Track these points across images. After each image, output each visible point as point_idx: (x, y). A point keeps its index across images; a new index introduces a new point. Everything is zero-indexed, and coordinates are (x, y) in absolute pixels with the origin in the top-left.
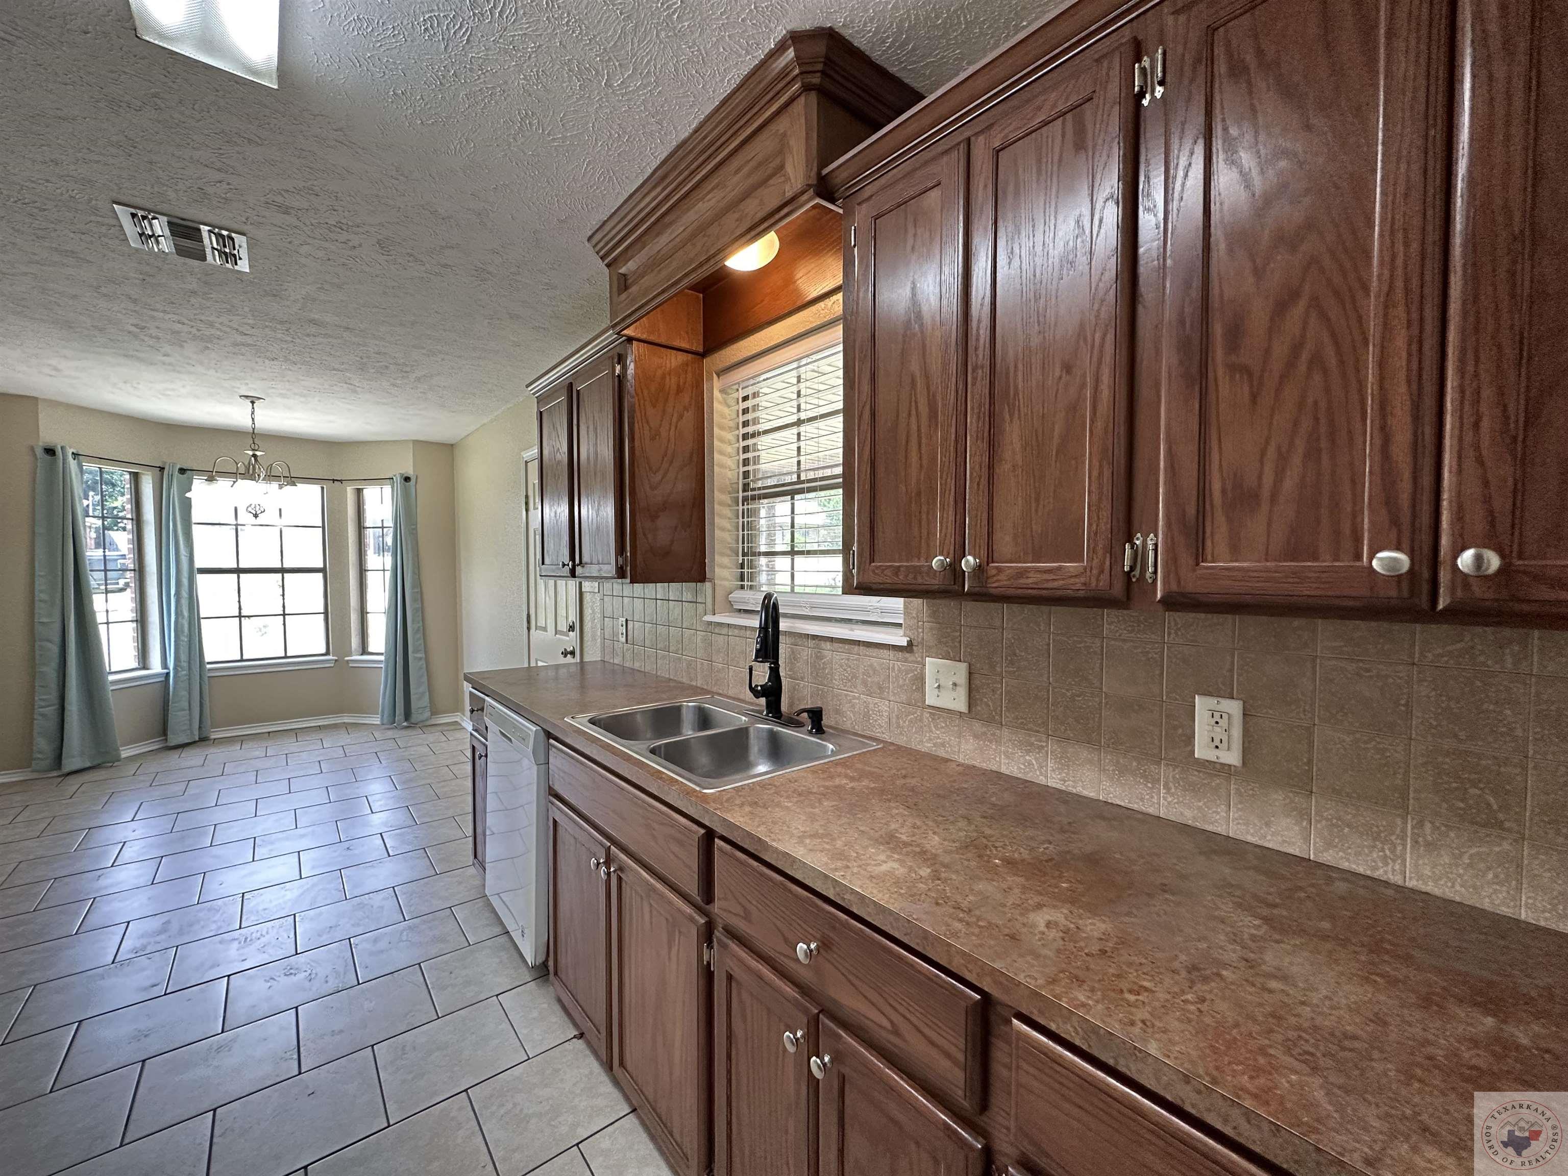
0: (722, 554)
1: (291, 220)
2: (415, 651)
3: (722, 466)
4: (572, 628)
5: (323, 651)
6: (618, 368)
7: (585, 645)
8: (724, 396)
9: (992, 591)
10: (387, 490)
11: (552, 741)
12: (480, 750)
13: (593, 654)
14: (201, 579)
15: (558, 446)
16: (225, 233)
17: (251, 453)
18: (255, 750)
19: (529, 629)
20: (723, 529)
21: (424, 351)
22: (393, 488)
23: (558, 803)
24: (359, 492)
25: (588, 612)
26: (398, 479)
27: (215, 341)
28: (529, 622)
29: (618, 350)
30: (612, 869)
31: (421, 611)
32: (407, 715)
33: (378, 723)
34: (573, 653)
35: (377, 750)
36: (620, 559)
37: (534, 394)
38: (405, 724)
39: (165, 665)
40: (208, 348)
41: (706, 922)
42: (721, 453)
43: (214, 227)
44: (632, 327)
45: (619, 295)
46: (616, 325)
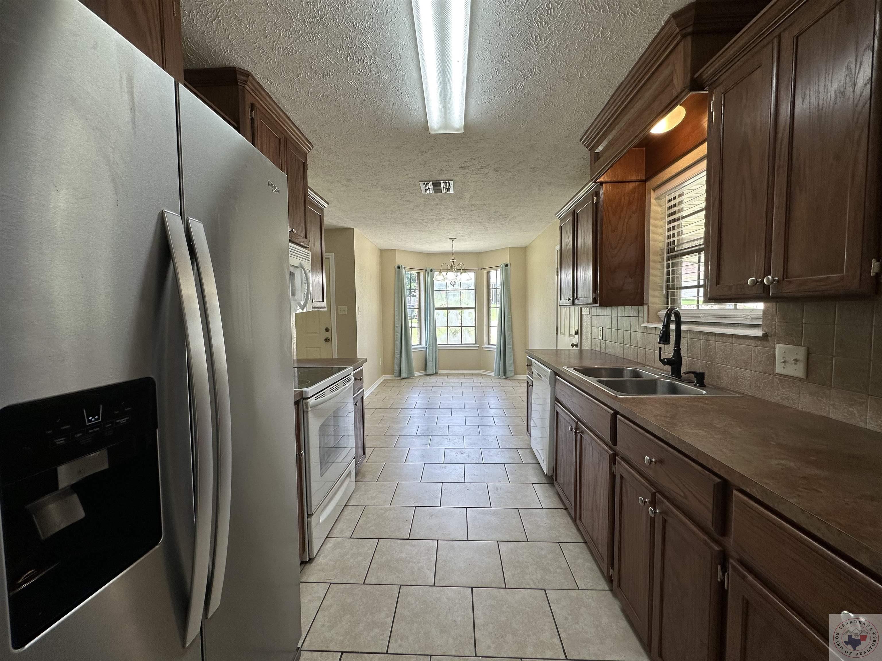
0: (655, 290)
1: (466, 171)
2: (508, 344)
3: (655, 241)
4: (576, 333)
5: (474, 343)
6: (595, 199)
7: (583, 341)
8: (658, 201)
9: (785, 295)
10: (499, 272)
11: (557, 377)
12: (530, 383)
13: (586, 345)
14: (436, 311)
15: (568, 241)
16: (447, 182)
17: (452, 261)
18: (451, 379)
19: (557, 334)
20: (656, 276)
21: (512, 207)
22: (501, 270)
23: (558, 404)
24: (488, 273)
25: (584, 324)
26: (503, 266)
27: (443, 220)
28: (557, 331)
29: (596, 190)
30: (578, 432)
31: (511, 326)
32: (505, 373)
33: (494, 375)
34: (576, 345)
35: (493, 386)
36: (594, 294)
37: (558, 218)
38: (504, 377)
39: (426, 345)
40: (440, 223)
41: (613, 453)
42: (654, 233)
43: (444, 181)
44: (602, 177)
45: (595, 163)
46: (593, 178)
